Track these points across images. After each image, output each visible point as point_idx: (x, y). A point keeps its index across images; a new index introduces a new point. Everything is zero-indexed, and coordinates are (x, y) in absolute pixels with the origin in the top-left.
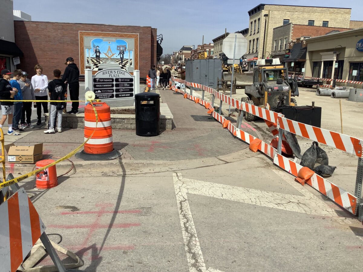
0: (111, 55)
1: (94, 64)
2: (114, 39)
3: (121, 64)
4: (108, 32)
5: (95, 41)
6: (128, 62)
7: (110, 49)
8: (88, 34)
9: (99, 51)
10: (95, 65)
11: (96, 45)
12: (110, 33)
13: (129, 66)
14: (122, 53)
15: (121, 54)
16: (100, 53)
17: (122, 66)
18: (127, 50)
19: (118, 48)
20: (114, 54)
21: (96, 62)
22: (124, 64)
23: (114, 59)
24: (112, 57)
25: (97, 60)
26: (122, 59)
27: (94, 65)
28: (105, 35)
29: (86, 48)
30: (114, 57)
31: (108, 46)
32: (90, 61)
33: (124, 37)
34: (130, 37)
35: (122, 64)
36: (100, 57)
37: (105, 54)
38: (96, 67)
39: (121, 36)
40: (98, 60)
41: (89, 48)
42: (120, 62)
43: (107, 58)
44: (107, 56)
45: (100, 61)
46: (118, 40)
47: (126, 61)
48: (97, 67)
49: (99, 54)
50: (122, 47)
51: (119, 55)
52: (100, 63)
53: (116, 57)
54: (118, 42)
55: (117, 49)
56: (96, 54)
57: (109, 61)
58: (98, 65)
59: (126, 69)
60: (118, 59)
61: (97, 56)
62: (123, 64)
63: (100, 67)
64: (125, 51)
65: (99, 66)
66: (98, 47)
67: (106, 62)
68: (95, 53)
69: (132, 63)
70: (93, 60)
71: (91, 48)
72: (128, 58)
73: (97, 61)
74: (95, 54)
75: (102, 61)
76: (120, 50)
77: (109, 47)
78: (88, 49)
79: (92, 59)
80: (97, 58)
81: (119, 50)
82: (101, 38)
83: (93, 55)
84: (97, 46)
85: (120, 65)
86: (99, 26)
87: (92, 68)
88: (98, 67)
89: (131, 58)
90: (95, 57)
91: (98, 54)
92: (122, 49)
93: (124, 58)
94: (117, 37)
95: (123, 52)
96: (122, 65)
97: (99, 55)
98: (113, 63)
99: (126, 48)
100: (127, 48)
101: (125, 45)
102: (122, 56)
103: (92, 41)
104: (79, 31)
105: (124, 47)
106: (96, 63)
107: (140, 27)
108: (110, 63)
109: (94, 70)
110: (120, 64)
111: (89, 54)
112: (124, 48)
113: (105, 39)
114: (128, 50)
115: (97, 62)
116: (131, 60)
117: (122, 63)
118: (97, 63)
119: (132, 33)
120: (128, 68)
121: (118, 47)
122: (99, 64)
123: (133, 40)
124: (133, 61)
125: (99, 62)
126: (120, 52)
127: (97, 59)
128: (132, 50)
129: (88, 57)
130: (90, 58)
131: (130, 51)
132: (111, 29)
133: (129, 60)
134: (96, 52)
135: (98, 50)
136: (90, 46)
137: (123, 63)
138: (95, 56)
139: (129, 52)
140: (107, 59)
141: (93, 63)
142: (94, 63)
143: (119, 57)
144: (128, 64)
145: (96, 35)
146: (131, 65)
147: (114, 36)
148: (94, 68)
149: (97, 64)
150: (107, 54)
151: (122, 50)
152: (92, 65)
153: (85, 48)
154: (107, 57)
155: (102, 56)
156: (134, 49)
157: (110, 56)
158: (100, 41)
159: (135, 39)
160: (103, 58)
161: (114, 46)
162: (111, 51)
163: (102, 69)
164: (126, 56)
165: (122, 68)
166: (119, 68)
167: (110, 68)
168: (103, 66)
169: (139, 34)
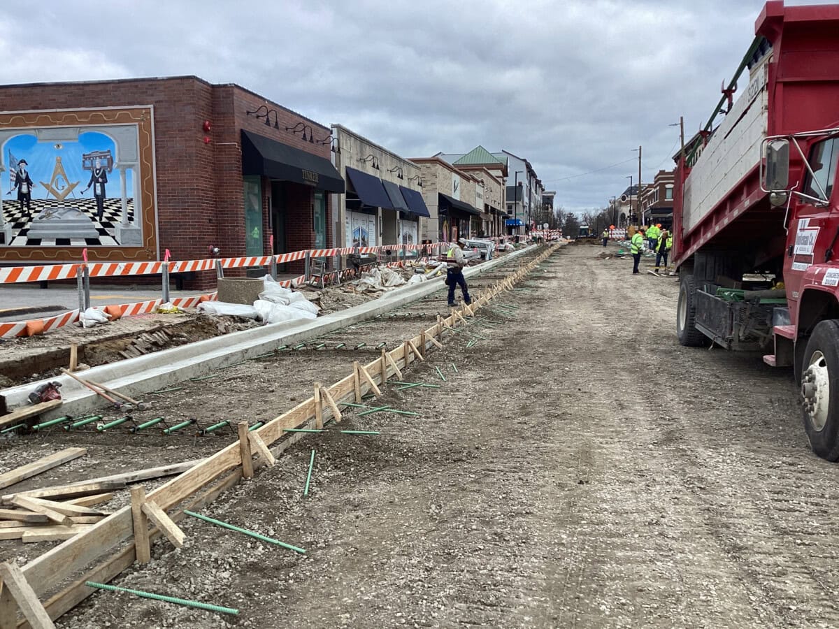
0: (67, 187)
1: (13, 224)
2: (71, 132)
3: (97, 218)
4: (54, 110)
5: (16, 143)
6: (119, 209)
7: (60, 171)
9: (27, 176)
10: (18, 225)
11: (19, 156)
12: (58, 110)
13: (127, 225)
14: (100, 178)
15: (98, 185)
16: (29, 183)
17: (101, 227)
18: (115, 166)
19: (88, 163)
20: (73, 186)
21: (20, 215)
22: (106, 217)
23: (74, 201)
24: (70, 196)
25: (22, 208)
26: (100, 199)
27: (13, 228)
28: (45, 121)
30: (76, 194)
31: (55, 159)
33: (105, 122)
34: (124, 118)
35: (101, 219)
36: (32, 198)
37: (47, 186)
38: (19, 235)
39: (96, 119)
40: (25, 209)
42: (95, 211)
43: (52, 201)
44: (54, 192)
45: (31, 211)
46: (86, 135)
47: (114, 207)
48: (23, 233)
49: (28, 188)
50: (100, 157)
51: (89, 186)
52: (31, 220)
53: (80, 196)
54: (87, 140)
55: (85, 168)
56: (20, 188)
57: (61, 211)
58: (27, 227)
59: (114, 237)
60: (85, 202)
61: (22, 196)
62: (104, 220)
63: (32, 234)
64: (110, 171)
65: (28, 230)
66: (23, 165)
67: (49, 215)
68: (16, 186)
69: (132, 214)
70: (11, 209)
71: (3, 170)
72: (119, 197)
73: (22, 212)
74: (17, 189)
75: (39, 212)
76: (92, 168)
77: (59, 162)
79: (7, 206)
80: (22, 200)
82: (32, 133)
83: (10, 193)
84: (22, 161)
85: (94, 223)
86: (26, 91)
87: (8, 239)
88: (25, 235)
89: (130, 196)
90: (16, 198)
91: (24, 189)
92: (98, 164)
93: (108, 196)
94: (81, 123)
95: (104, 176)
96: (102, 223)
97: (29, 191)
98: (71, 216)
99: (111, 161)
100: (116, 160)
101: (109, 151)
102: (99, 192)
103: (6, 142)
105: (105, 156)
106: (19, 221)
107: (155, 80)
108: (63, 218)
109: (13, 245)
110: (94, 220)
112: (105, 162)
113: (44, 134)
114: (119, 166)
115: (23, 216)
116: (130, 201)
117: (100, 214)
118: (24, 220)
119: (129, 104)
120: (122, 230)
121: (86, 159)
122: (30, 223)
123: (132, 129)
124: (136, 206)
125: (29, 215)
126: (93, 176)
127: (22, 205)
128: (130, 166)
131: (124, 169)
132: (62, 99)
133: (123, 203)
134: (19, 181)
135: (24, 176)
137: (105, 214)
138: (15, 196)
139: (124, 172)
140: (53, 204)
141: (10, 219)
142: (13, 220)
143: (90, 195)
144: (121, 219)
145: (18, 122)
146: (131, 219)
147: (70, 120)
148: (14, 238)
149: (23, 224)
150: (54, 186)
151: (98, 167)
152: (7, 227)
154: (52, 197)
155: (37, 193)
156: (138, 163)
157: (60, 192)
158: (29, 143)
159: (140, 125)
160: (41, 201)
161: (74, 156)
162: (64, 175)
163: (38, 241)
164: (113, 190)
165: (102, 232)
166: (94, 234)
167: (63, 234)
168: (43, 228)
169: (152, 106)
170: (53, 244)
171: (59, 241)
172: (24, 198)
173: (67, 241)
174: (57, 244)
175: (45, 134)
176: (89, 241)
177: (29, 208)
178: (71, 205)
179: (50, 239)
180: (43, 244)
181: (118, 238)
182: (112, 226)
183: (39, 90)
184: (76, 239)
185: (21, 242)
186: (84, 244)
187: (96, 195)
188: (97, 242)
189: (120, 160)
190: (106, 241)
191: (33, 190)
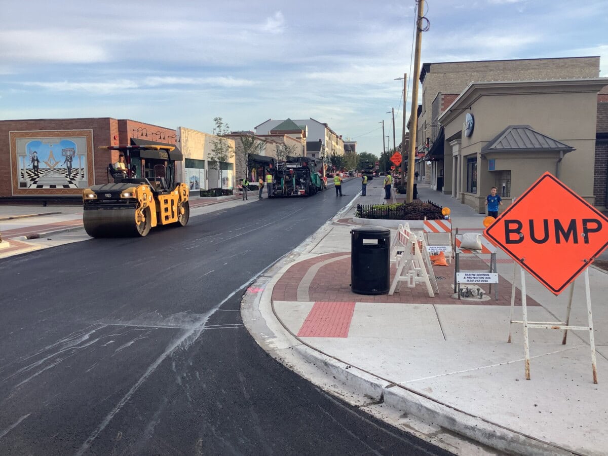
0: (55, 163)
1: (30, 179)
2: (57, 140)
3: (68, 176)
4: (49, 131)
5: (32, 144)
6: (77, 173)
7: (52, 156)
8: (23, 135)
9: (37, 159)
10: (33, 179)
12: (51, 131)
13: (81, 179)
14: (69, 159)
15: (68, 162)
16: (38, 161)
17: (70, 180)
18: (76, 154)
19: (64, 153)
20: (57, 163)
21: (34, 175)
22: (72, 176)
23: (58, 169)
24: (56, 167)
26: (69, 169)
27: (31, 180)
28: (45, 135)
29: (20, 156)
30: (59, 166)
32: (26, 175)
33: (72, 136)
34: (80, 135)
36: (39, 167)
37: (45, 163)
38: (33, 184)
39: (68, 135)
40: (36, 172)
41: (24, 156)
42: (67, 173)
44: (49, 165)
45: (39, 173)
46: (63, 141)
47: (76, 172)
48: (35, 183)
49: (38, 163)
51: (65, 163)
52: (38, 177)
54: (63, 143)
56: (34, 164)
57: (52, 173)
58: (37, 180)
59: (75, 185)
61: (34, 167)
62: (71, 177)
63: (39, 183)
64: (74, 157)
65: (37, 181)
66: (35, 153)
67: (47, 175)
68: (32, 162)
69: (83, 175)
70: (30, 172)
71: (26, 156)
72: (77, 167)
73: (35, 174)
74: (32, 164)
77: (51, 152)
78: (22, 157)
79: (28, 171)
81: (64, 155)
82: (39, 140)
83: (29, 165)
86: (36, 122)
87: (28, 185)
88: (36, 184)
89: (82, 167)
90: (32, 168)
91: (36, 164)
92: (68, 153)
94: (61, 136)
95: (71, 158)
97: (38, 165)
98: (57, 175)
99: (74, 152)
100: (76, 152)
101: (73, 148)
102: (69, 165)
103: (27, 144)
104: (10, 132)
105: (72, 151)
107: (93, 119)
108: (53, 176)
109: (30, 188)
110: (67, 177)
111: (24, 164)
112: (72, 153)
114: (78, 155)
116: (82, 169)
117: (69, 175)
118: (35, 177)
119: (82, 129)
120: (79, 182)
121: (63, 151)
123: (83, 139)
124: (85, 171)
125: (38, 175)
126: (66, 159)
128: (82, 155)
129: (22, 168)
130: (25, 170)
131: (80, 156)
132: (53, 125)
133: (79, 170)
134: (33, 160)
135: (36, 158)
136: (25, 153)
137: (72, 175)
138: (31, 167)
139: (80, 158)
140: (49, 170)
141: (29, 177)
142: (31, 177)
143: (65, 166)
144: (79, 176)
145: (33, 135)
146: (83, 177)
147: (57, 135)
148: (31, 185)
149: (35, 179)
150: (49, 163)
151: (69, 155)
152: (28, 180)
153: (17, 155)
154: (48, 167)
155: (42, 166)
156: (86, 153)
157: (52, 165)
158: (38, 144)
159: (87, 138)
160: (43, 169)
161: (58, 150)
162: (53, 158)
163: (42, 186)
164: (75, 164)
165: (70, 182)
166: (67, 183)
167: (53, 183)
168: (44, 181)
169: (92, 130)
170: (48, 187)
171: (51, 186)
172: (36, 168)
173: (55, 186)
174: (50, 187)
175: (45, 140)
176: (65, 186)
177: (38, 172)
178: (56, 171)
179: (47, 185)
180: (44, 187)
181: (77, 185)
182: (75, 180)
183: (42, 122)
184: (59, 185)
185: (34, 186)
186: (62, 187)
187: (68, 167)
188: (67, 186)
189: (78, 152)
190: (72, 186)
191: (40, 164)
